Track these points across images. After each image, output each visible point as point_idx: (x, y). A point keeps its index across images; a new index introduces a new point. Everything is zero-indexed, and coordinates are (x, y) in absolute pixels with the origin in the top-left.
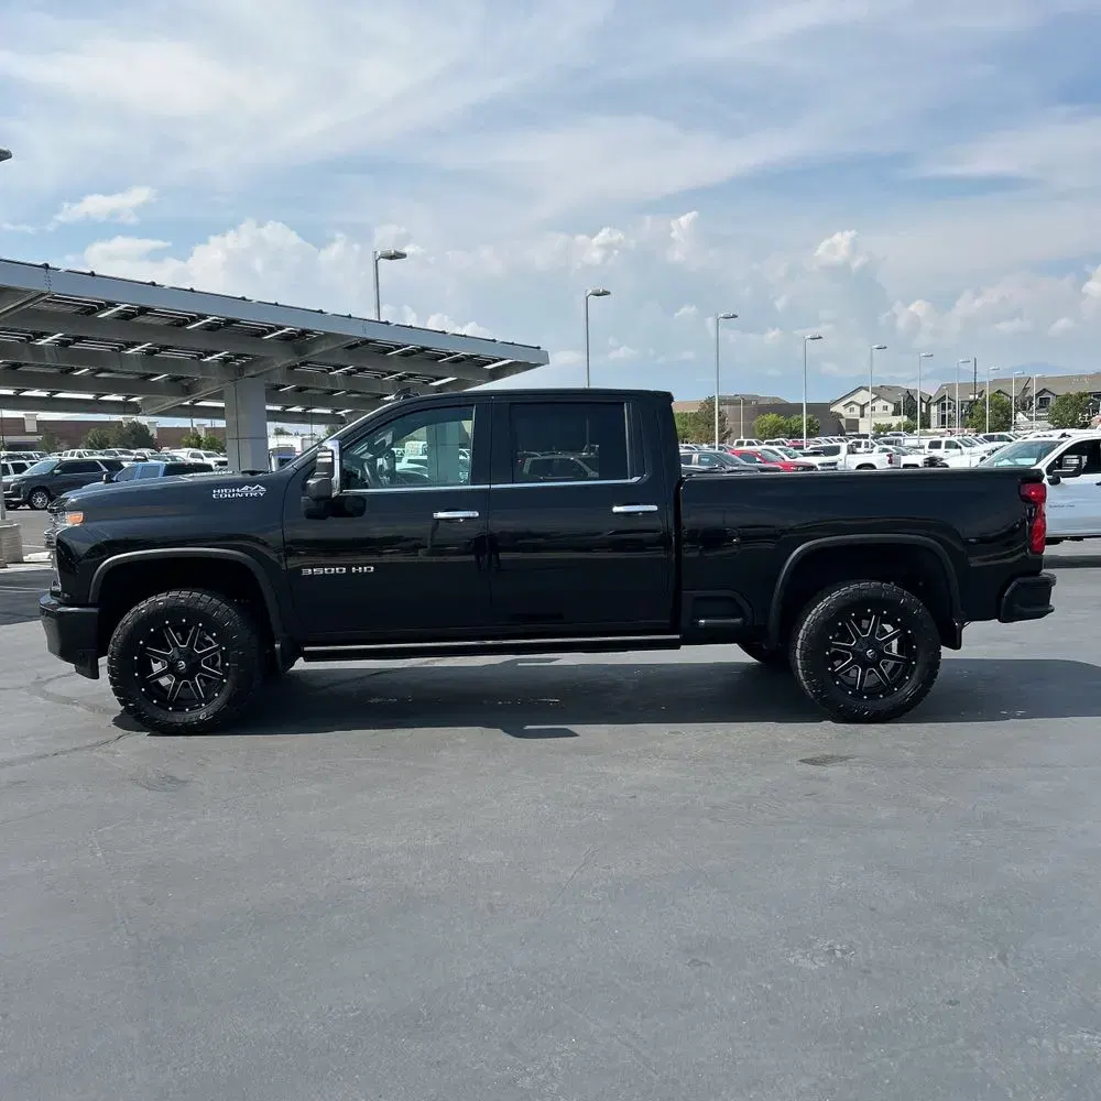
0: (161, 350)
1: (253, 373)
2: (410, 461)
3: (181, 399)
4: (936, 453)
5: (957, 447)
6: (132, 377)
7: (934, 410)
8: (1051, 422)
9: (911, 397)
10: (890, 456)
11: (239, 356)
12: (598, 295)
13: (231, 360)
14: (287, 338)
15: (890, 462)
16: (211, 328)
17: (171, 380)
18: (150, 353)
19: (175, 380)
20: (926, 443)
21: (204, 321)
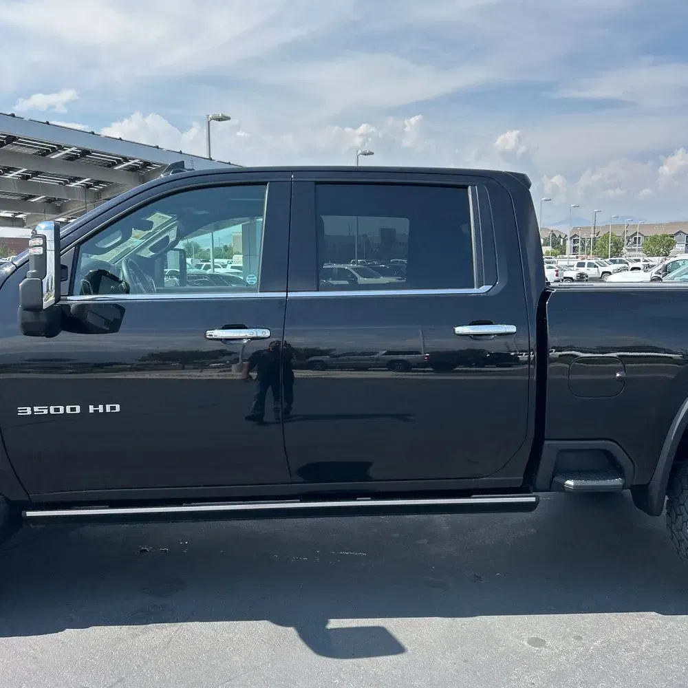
0: (33, 176)
1: (108, 197)
2: (232, 267)
3: (55, 216)
4: (582, 270)
5: (595, 266)
6: (16, 198)
7: (568, 243)
8: (645, 252)
9: (554, 235)
10: (557, 271)
11: (97, 183)
12: (365, 155)
13: (90, 186)
14: (133, 169)
15: (557, 275)
16: (71, 158)
17: (47, 202)
18: (25, 178)
19: (50, 201)
20: (575, 263)
21: (64, 153)
